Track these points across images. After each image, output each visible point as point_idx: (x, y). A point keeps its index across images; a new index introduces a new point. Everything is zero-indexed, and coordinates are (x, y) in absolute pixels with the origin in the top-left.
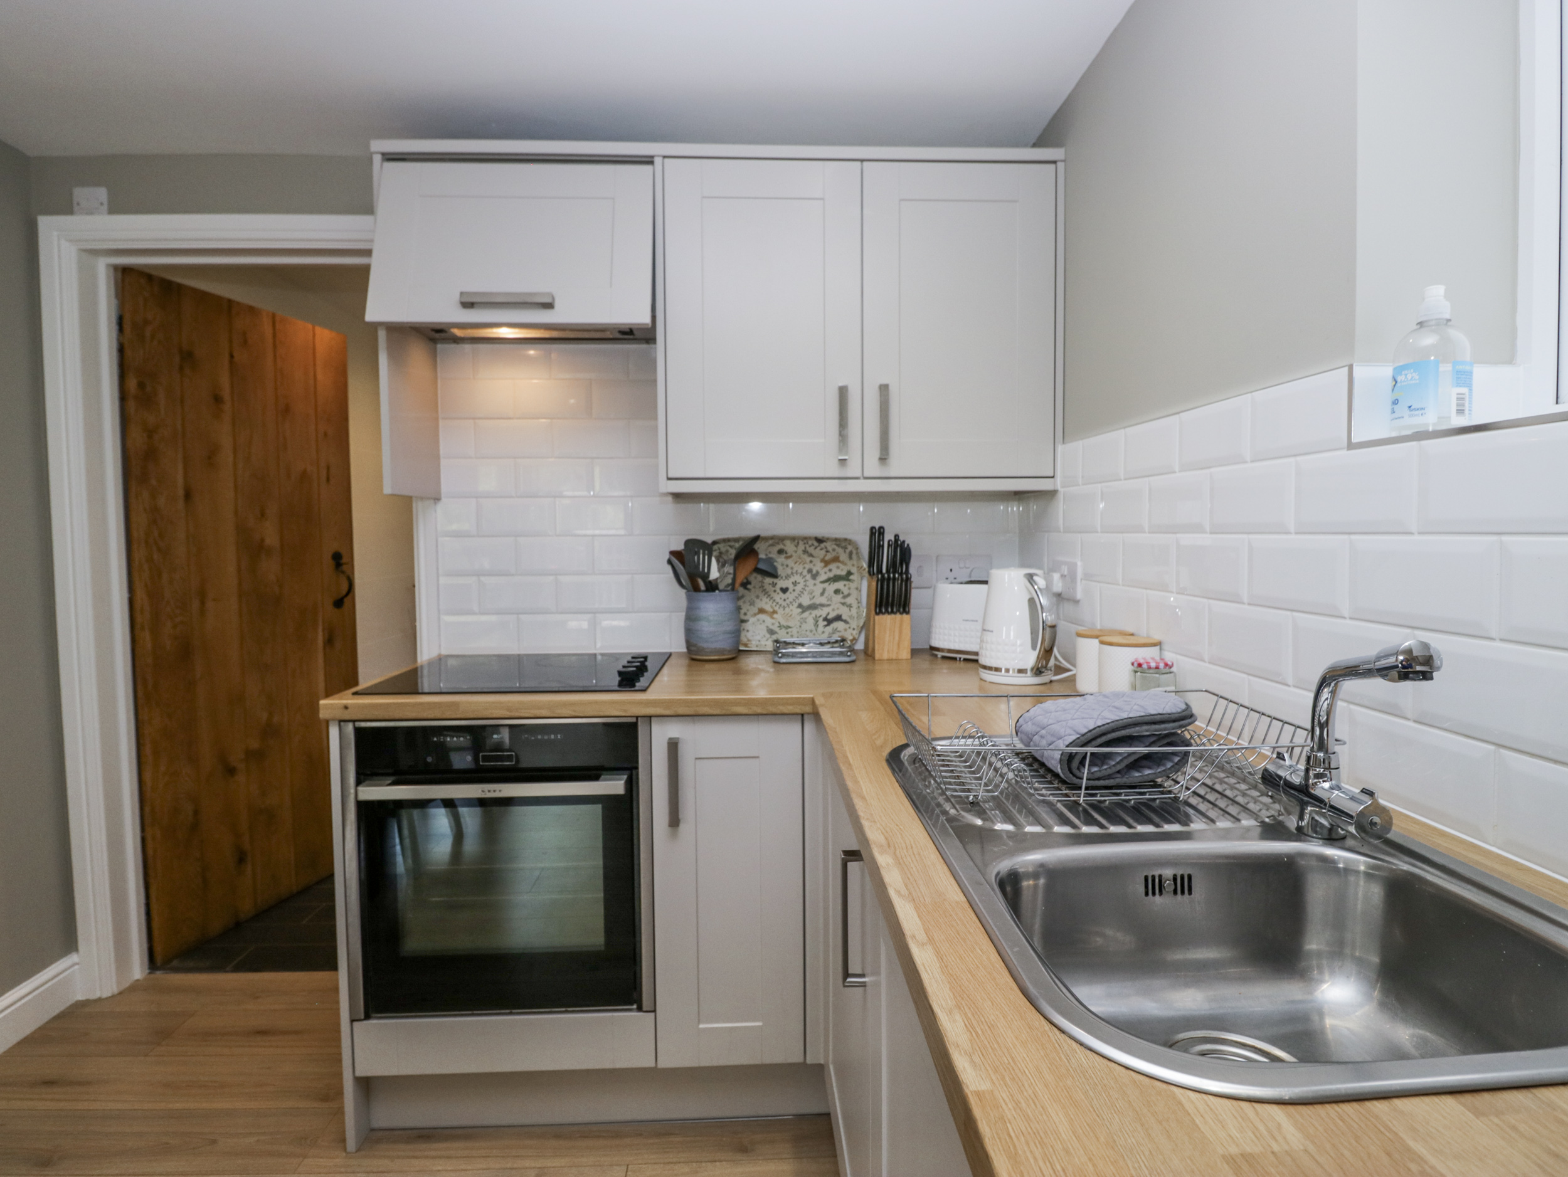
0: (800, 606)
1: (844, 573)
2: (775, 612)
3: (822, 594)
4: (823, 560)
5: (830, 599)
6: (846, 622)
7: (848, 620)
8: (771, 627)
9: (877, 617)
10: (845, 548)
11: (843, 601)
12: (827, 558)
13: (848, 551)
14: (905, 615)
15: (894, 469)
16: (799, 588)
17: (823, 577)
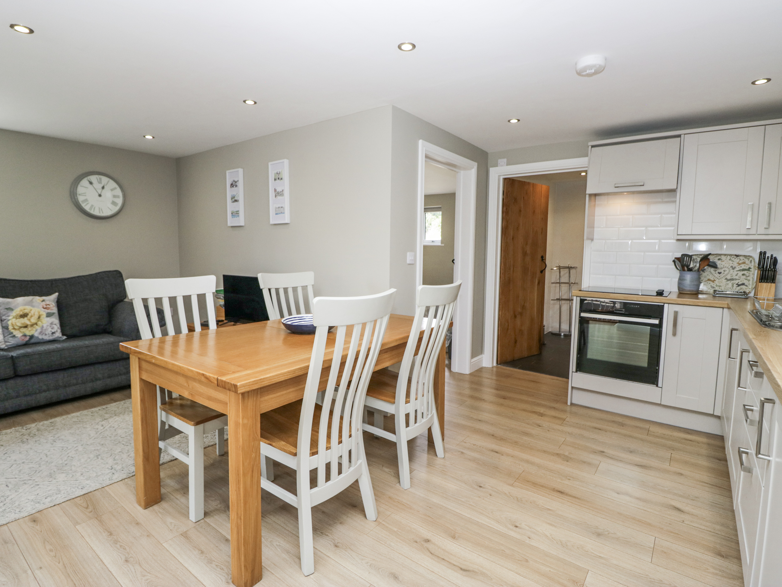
0: (726, 279)
1: (747, 268)
2: (715, 280)
3: (736, 275)
4: (738, 263)
5: (740, 277)
6: (746, 286)
7: (747, 285)
8: (713, 286)
9: (760, 284)
10: (749, 259)
11: (746, 278)
12: (740, 262)
13: (750, 260)
14: (773, 285)
15: (770, 231)
16: (726, 273)
17: (738, 269)
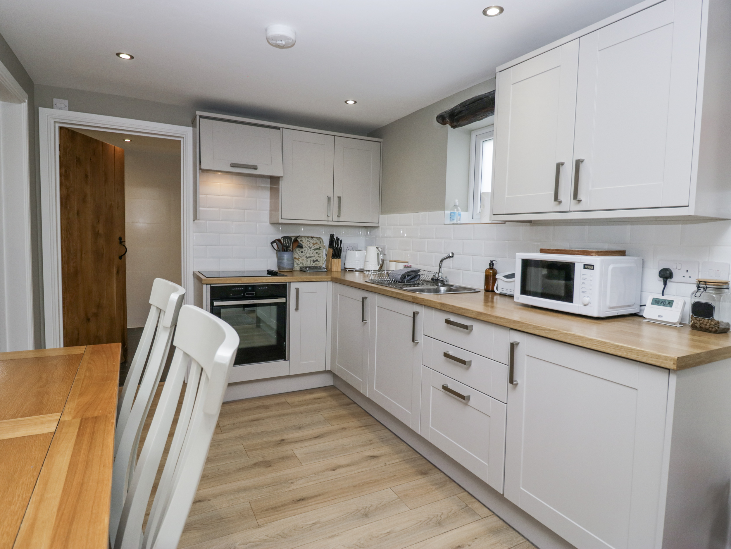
0: (306, 257)
1: (318, 247)
2: (299, 259)
3: (312, 253)
4: (313, 244)
5: (314, 255)
6: (319, 262)
7: (319, 261)
8: (298, 263)
9: (332, 259)
11: (318, 255)
12: (314, 243)
13: (320, 241)
14: (340, 259)
15: (341, 219)
16: (306, 251)
17: (313, 248)
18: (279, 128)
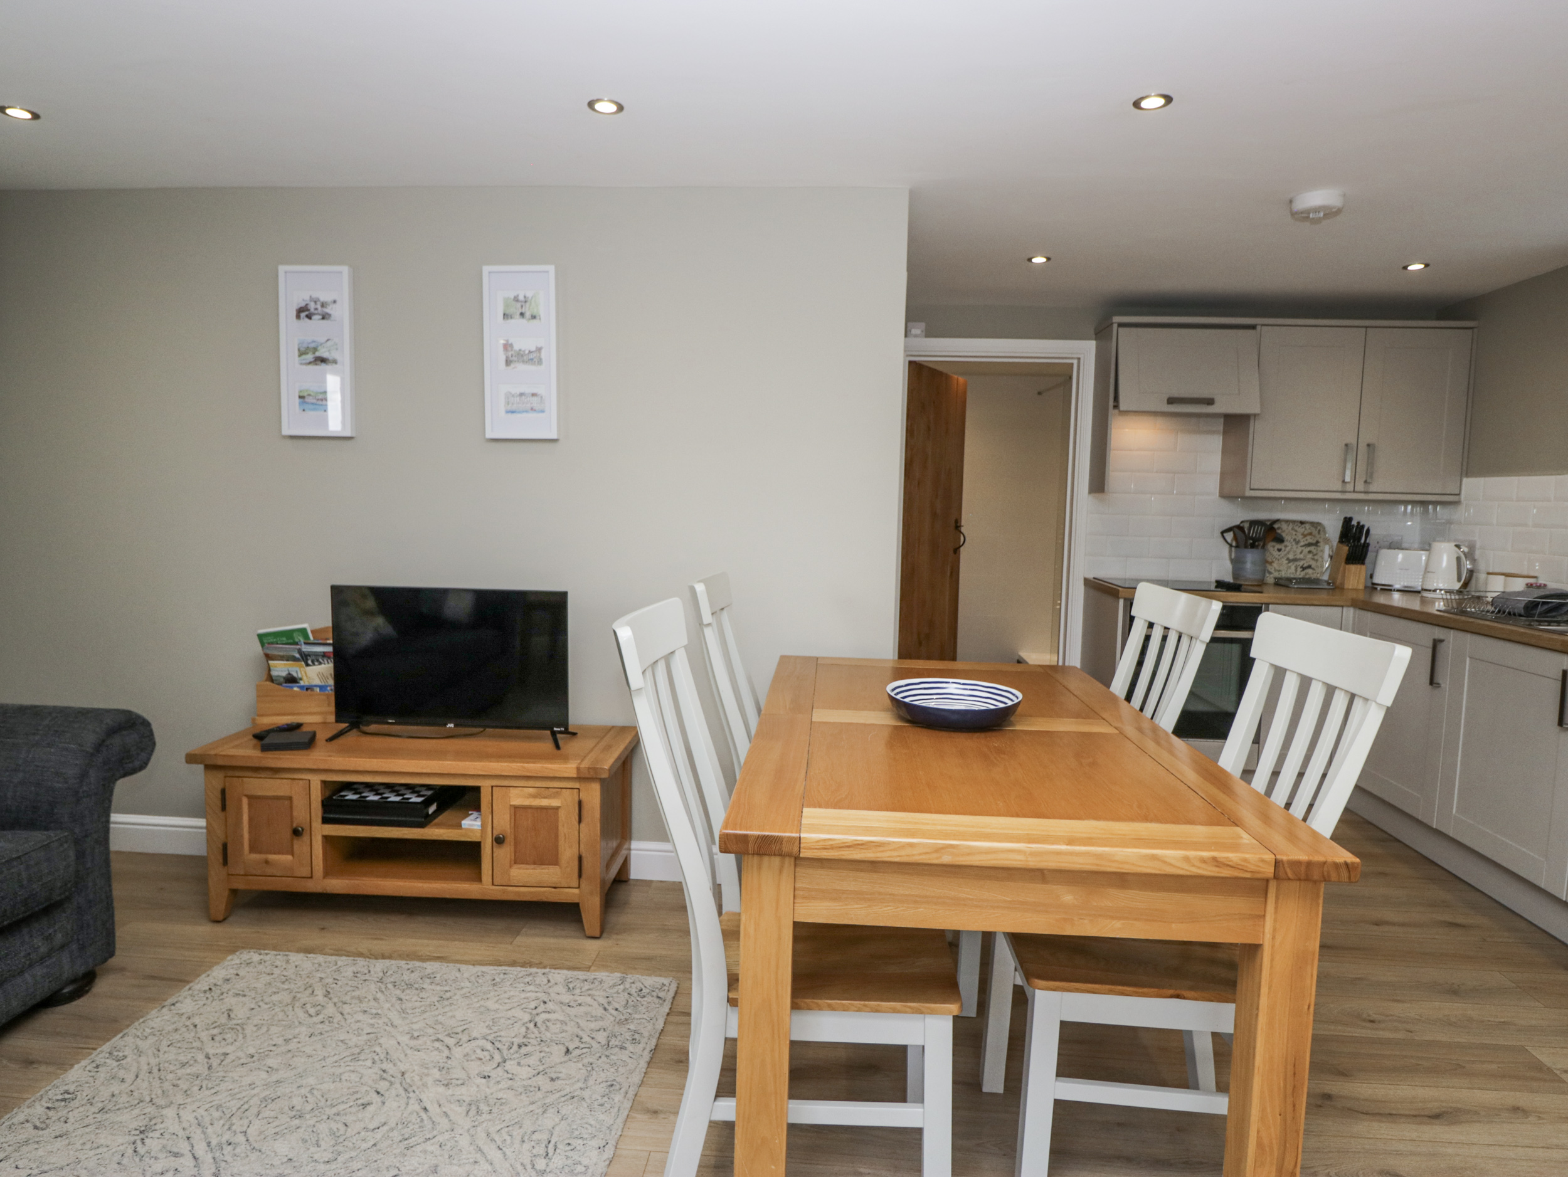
0: (1288, 559)
1: (1314, 542)
2: (1274, 562)
3: (1301, 553)
4: (1303, 534)
5: (1305, 556)
6: (1313, 569)
7: (1315, 568)
8: (1272, 570)
9: (1345, 565)
10: (1316, 528)
11: (1313, 557)
12: (1305, 533)
14: (1362, 566)
15: (1372, 488)
16: (1287, 549)
17: (1302, 544)
18: (1253, 327)
